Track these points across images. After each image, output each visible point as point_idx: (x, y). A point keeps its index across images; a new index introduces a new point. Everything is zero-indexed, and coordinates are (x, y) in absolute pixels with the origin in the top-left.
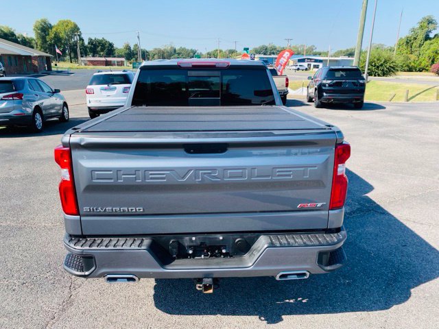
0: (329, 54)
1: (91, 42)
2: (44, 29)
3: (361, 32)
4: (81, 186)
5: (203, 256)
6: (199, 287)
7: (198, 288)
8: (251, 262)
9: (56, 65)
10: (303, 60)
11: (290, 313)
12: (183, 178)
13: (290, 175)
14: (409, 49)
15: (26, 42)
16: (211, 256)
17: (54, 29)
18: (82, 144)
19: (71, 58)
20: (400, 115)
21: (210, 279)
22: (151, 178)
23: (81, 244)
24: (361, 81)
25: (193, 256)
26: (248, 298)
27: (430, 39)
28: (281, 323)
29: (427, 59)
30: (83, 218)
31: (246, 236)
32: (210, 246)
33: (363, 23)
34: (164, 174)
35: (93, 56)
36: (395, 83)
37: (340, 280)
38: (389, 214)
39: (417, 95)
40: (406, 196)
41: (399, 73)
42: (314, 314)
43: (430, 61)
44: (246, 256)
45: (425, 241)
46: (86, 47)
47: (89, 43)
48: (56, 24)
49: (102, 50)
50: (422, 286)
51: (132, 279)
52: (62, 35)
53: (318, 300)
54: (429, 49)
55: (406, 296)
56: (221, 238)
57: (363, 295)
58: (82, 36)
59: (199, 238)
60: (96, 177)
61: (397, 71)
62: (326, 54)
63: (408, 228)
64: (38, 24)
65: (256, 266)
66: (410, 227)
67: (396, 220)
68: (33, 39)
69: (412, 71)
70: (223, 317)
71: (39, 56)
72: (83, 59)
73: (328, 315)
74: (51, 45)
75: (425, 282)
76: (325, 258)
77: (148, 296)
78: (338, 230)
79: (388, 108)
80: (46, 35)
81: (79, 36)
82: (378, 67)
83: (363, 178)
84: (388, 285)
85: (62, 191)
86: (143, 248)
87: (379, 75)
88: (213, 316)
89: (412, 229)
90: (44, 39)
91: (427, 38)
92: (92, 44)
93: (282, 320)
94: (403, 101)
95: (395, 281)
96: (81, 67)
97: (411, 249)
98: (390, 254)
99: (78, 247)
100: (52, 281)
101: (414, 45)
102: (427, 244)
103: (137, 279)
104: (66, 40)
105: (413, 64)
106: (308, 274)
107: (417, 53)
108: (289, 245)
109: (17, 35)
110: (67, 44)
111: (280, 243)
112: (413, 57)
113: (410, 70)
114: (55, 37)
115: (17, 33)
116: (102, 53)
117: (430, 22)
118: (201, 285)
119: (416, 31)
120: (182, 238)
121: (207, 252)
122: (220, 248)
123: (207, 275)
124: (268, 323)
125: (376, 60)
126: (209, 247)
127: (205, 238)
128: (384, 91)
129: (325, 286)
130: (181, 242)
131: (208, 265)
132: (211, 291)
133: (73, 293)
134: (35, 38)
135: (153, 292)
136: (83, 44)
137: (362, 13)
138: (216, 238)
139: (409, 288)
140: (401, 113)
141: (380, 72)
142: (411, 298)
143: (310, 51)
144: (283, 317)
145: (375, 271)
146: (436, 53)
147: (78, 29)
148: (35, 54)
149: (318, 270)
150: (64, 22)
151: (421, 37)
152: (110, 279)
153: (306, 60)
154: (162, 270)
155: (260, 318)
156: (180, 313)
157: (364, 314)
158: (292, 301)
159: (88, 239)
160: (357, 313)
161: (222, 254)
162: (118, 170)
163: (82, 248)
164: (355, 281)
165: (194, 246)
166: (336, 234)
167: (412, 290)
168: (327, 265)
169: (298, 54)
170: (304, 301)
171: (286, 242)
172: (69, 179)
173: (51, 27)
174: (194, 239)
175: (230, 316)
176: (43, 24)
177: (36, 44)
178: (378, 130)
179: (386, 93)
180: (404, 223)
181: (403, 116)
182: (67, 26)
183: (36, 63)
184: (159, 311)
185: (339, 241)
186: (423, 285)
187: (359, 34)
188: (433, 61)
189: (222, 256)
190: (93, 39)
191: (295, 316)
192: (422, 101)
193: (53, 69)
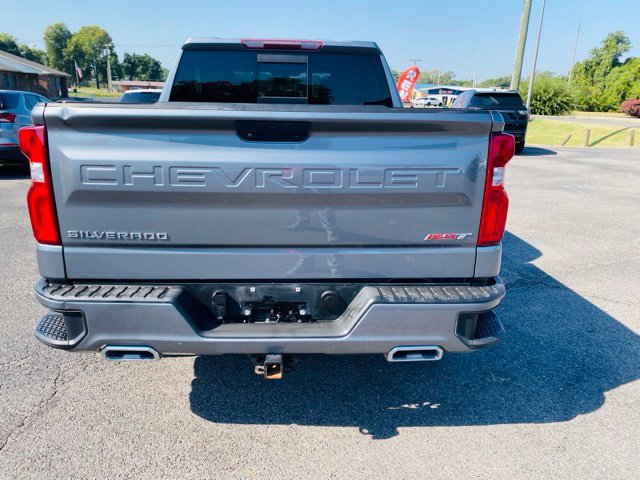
0: (474, 84)
1: (128, 59)
2: (60, 39)
3: (521, 45)
4: (62, 193)
5: (267, 321)
6: (260, 370)
7: (257, 372)
8: (346, 327)
9: (75, 91)
10: (435, 92)
11: (411, 424)
12: (234, 182)
13: (413, 183)
14: (590, 79)
15: (31, 56)
16: (281, 320)
17: (74, 39)
18: (65, 118)
19: (98, 83)
20: (578, 163)
21: (278, 357)
22: (181, 181)
23: (62, 292)
24: (521, 112)
25: (252, 319)
26: (343, 402)
27: (620, 65)
28: (395, 438)
29: (615, 94)
30: (67, 250)
31: (339, 287)
32: (280, 304)
33: (524, 31)
34: (201, 174)
35: (131, 79)
36: (569, 123)
37: (491, 378)
38: (566, 289)
39: (602, 139)
40: (591, 265)
41: (576, 112)
42: (449, 425)
43: (620, 96)
44: (339, 320)
45: (622, 326)
46: (120, 67)
47: (125, 61)
48: (77, 32)
49: (144, 71)
50: (622, 388)
51: (148, 355)
52: (86, 48)
53: (456, 406)
54: (617, 79)
55: (598, 402)
56: (298, 290)
57: (528, 400)
58: (115, 50)
59: (262, 290)
60: (88, 176)
61: (573, 108)
62: (470, 84)
63: (596, 308)
64: (50, 31)
65: (355, 334)
66: (599, 307)
67: (577, 297)
68: (42, 53)
69: (593, 111)
70: (300, 427)
71: (50, 76)
72: (115, 82)
73: (472, 428)
74: (69, 61)
75: (626, 383)
76: (470, 325)
77: (181, 395)
78: (491, 281)
79: (560, 154)
80: (62, 47)
81: (111, 48)
82: (545, 102)
83: (526, 240)
84: (568, 385)
85: (33, 204)
86: (165, 299)
87: (546, 114)
88: (284, 427)
89: (602, 309)
90: (58, 53)
91: (615, 63)
92: (129, 62)
93: (397, 433)
94: (582, 146)
95: (579, 380)
96: (112, 93)
97: (602, 337)
98: (570, 343)
99: (57, 296)
100: (27, 372)
101: (597, 72)
102: (626, 330)
103: (156, 354)
104: (91, 54)
105: (594, 100)
106: (441, 352)
107: (600, 85)
108: (410, 301)
109: (19, 46)
110: (92, 61)
111: (395, 298)
112: (595, 90)
113: (591, 109)
114: (75, 50)
115: (20, 44)
116: (143, 76)
117: (619, 40)
118: (263, 368)
119: (600, 53)
120: (232, 288)
121: (275, 313)
122: (295, 307)
123: (273, 349)
124: (374, 438)
125: (542, 91)
126: (278, 306)
127: (272, 289)
128: (554, 133)
129: (467, 385)
130: (231, 295)
131: (276, 331)
132: (279, 376)
133: (60, 389)
134: (46, 51)
135: (189, 389)
136: (116, 62)
137: (523, 16)
138: (290, 290)
139: (601, 390)
140: (581, 160)
141: (547, 109)
142: (605, 406)
143: (446, 79)
144: (399, 429)
145: (546, 365)
146: (628, 85)
147: (110, 40)
148: (44, 72)
149: (457, 345)
150: (90, 29)
151: (607, 61)
152: (111, 354)
153: (440, 91)
154: (196, 339)
155: (361, 430)
156: (230, 419)
157: (530, 427)
158: (413, 406)
159: (76, 286)
160: (519, 425)
161: (299, 317)
162: (126, 166)
163: (64, 298)
164: (515, 379)
165: (253, 303)
166: (488, 288)
167: (606, 394)
168: (472, 338)
169: (430, 83)
170: (432, 407)
171: (404, 296)
172: (43, 181)
173: (70, 36)
174: (253, 289)
175: (312, 427)
176: (58, 31)
177: (48, 59)
178: (547, 180)
179: (555, 136)
180: (590, 300)
181: (583, 163)
182: (93, 35)
183: (44, 84)
184: (197, 417)
185: (493, 298)
186: (624, 386)
187: (518, 47)
188: (623, 97)
189: (299, 321)
190: (131, 54)
191: (417, 428)
192: (610, 147)
193: (70, 95)
